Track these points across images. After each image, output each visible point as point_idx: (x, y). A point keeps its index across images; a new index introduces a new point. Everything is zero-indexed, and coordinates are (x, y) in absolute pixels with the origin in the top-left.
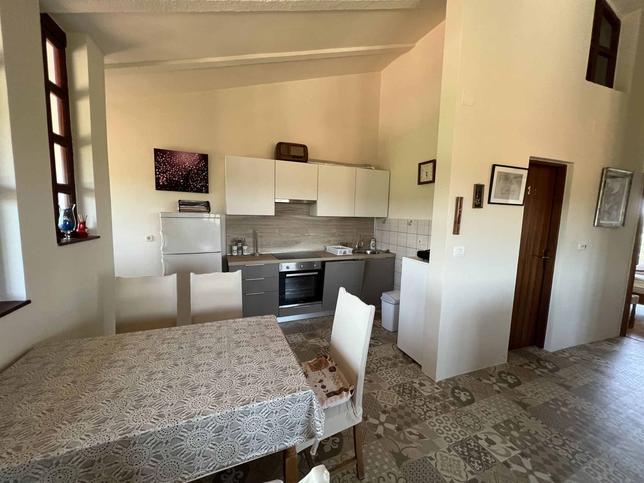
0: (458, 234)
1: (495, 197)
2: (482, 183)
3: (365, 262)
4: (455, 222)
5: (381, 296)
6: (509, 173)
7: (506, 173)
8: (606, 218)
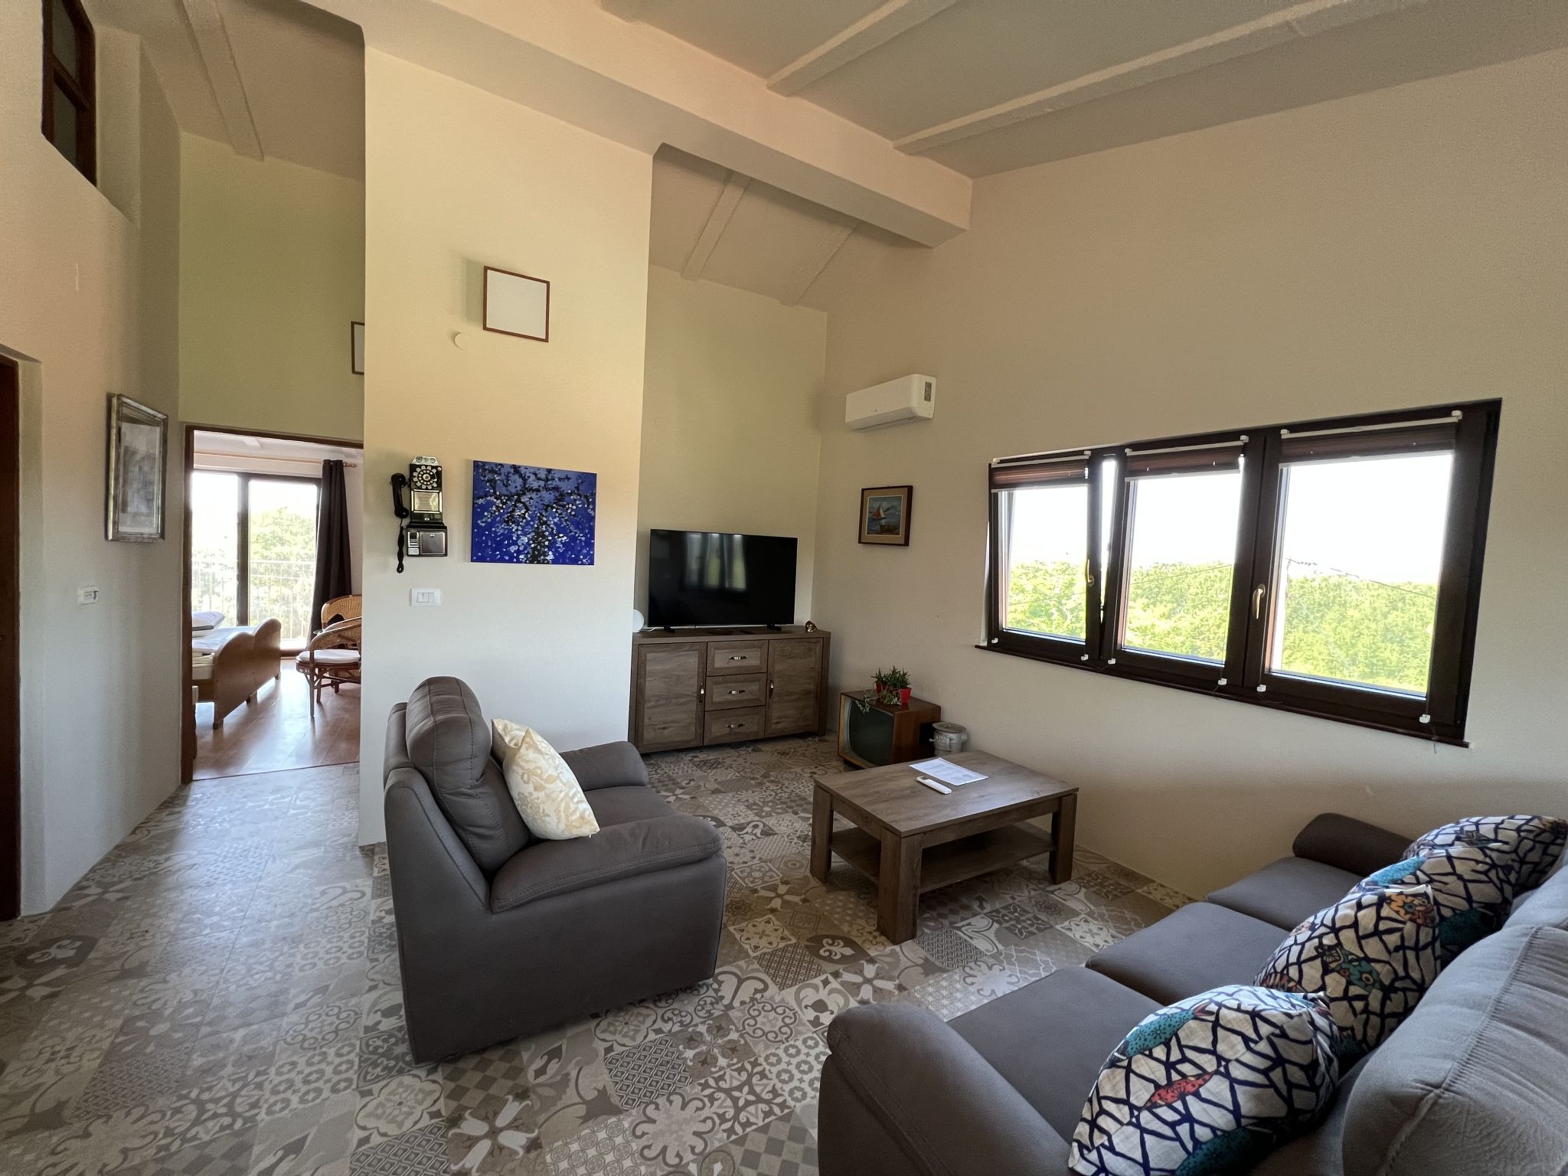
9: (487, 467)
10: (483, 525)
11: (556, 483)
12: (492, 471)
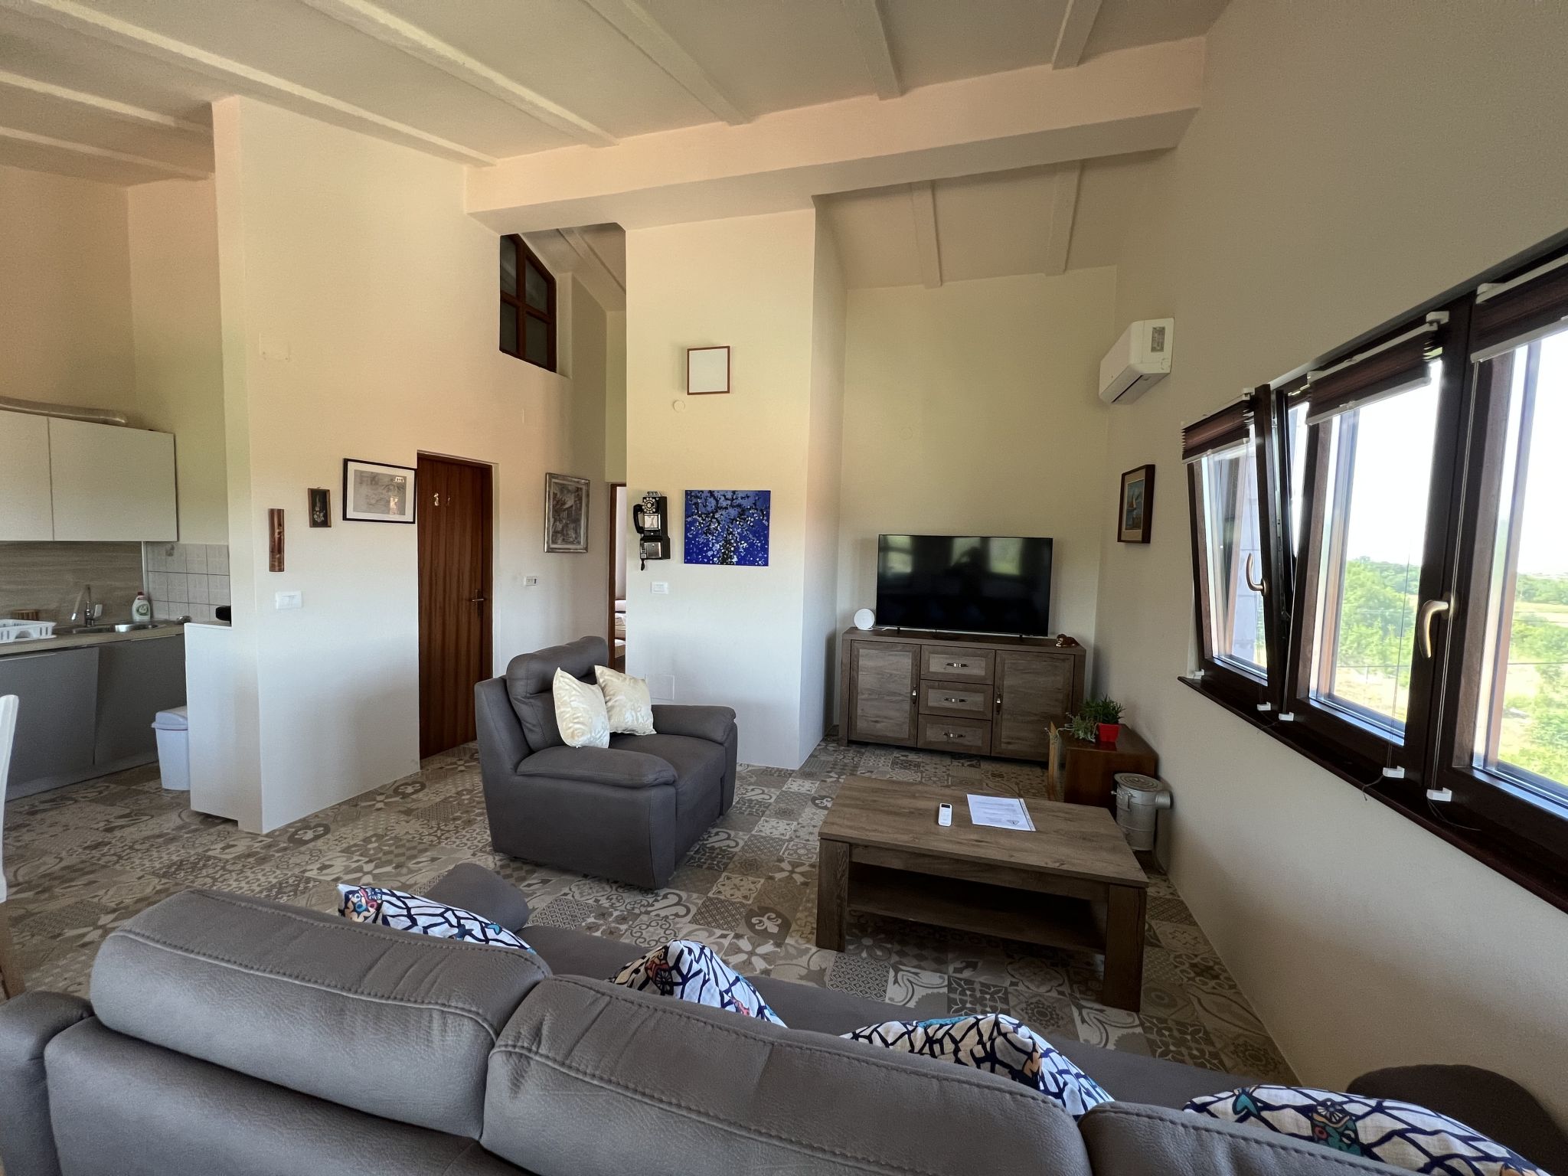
0: (281, 570)
1: (355, 510)
2: (323, 487)
3: (100, 650)
4: (272, 551)
5: (154, 720)
6: (378, 474)
7: (372, 473)
8: (559, 541)
9: (693, 494)
10: (691, 536)
11: (740, 501)
12: (697, 497)
